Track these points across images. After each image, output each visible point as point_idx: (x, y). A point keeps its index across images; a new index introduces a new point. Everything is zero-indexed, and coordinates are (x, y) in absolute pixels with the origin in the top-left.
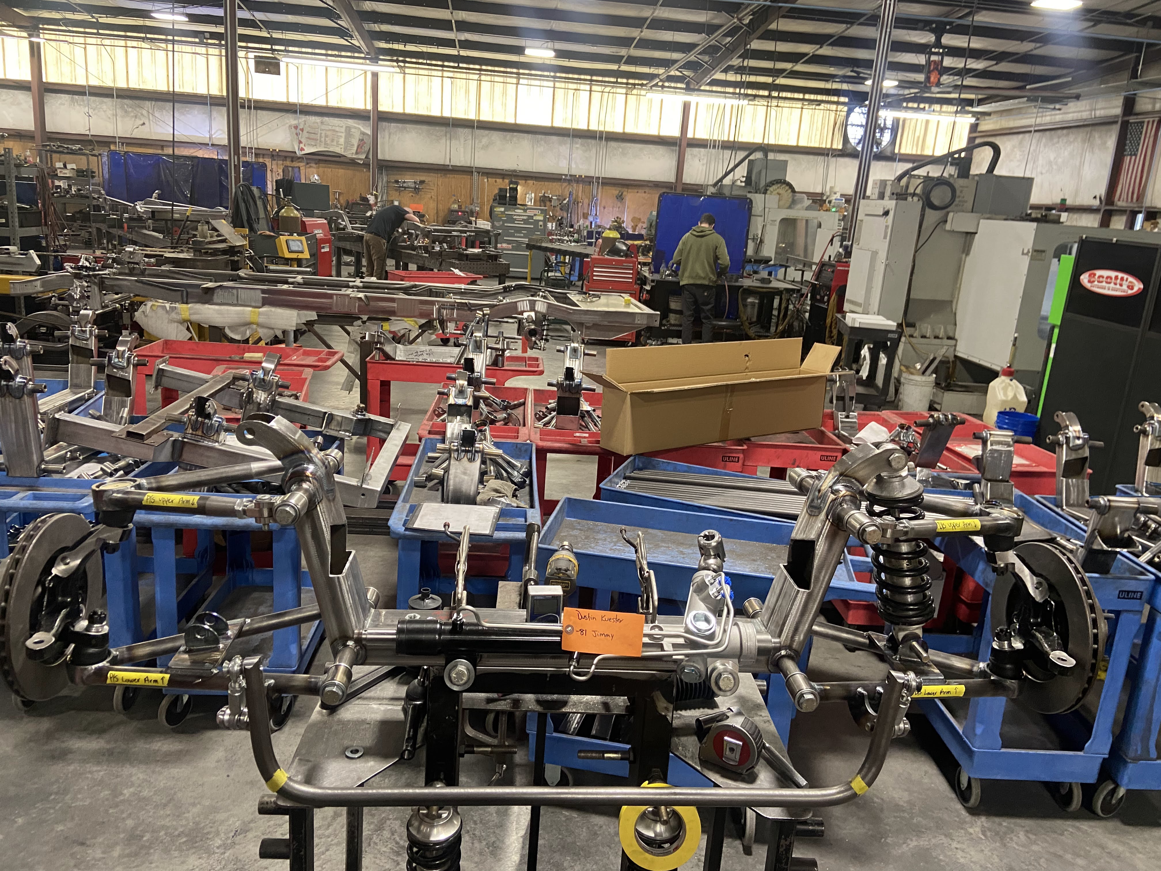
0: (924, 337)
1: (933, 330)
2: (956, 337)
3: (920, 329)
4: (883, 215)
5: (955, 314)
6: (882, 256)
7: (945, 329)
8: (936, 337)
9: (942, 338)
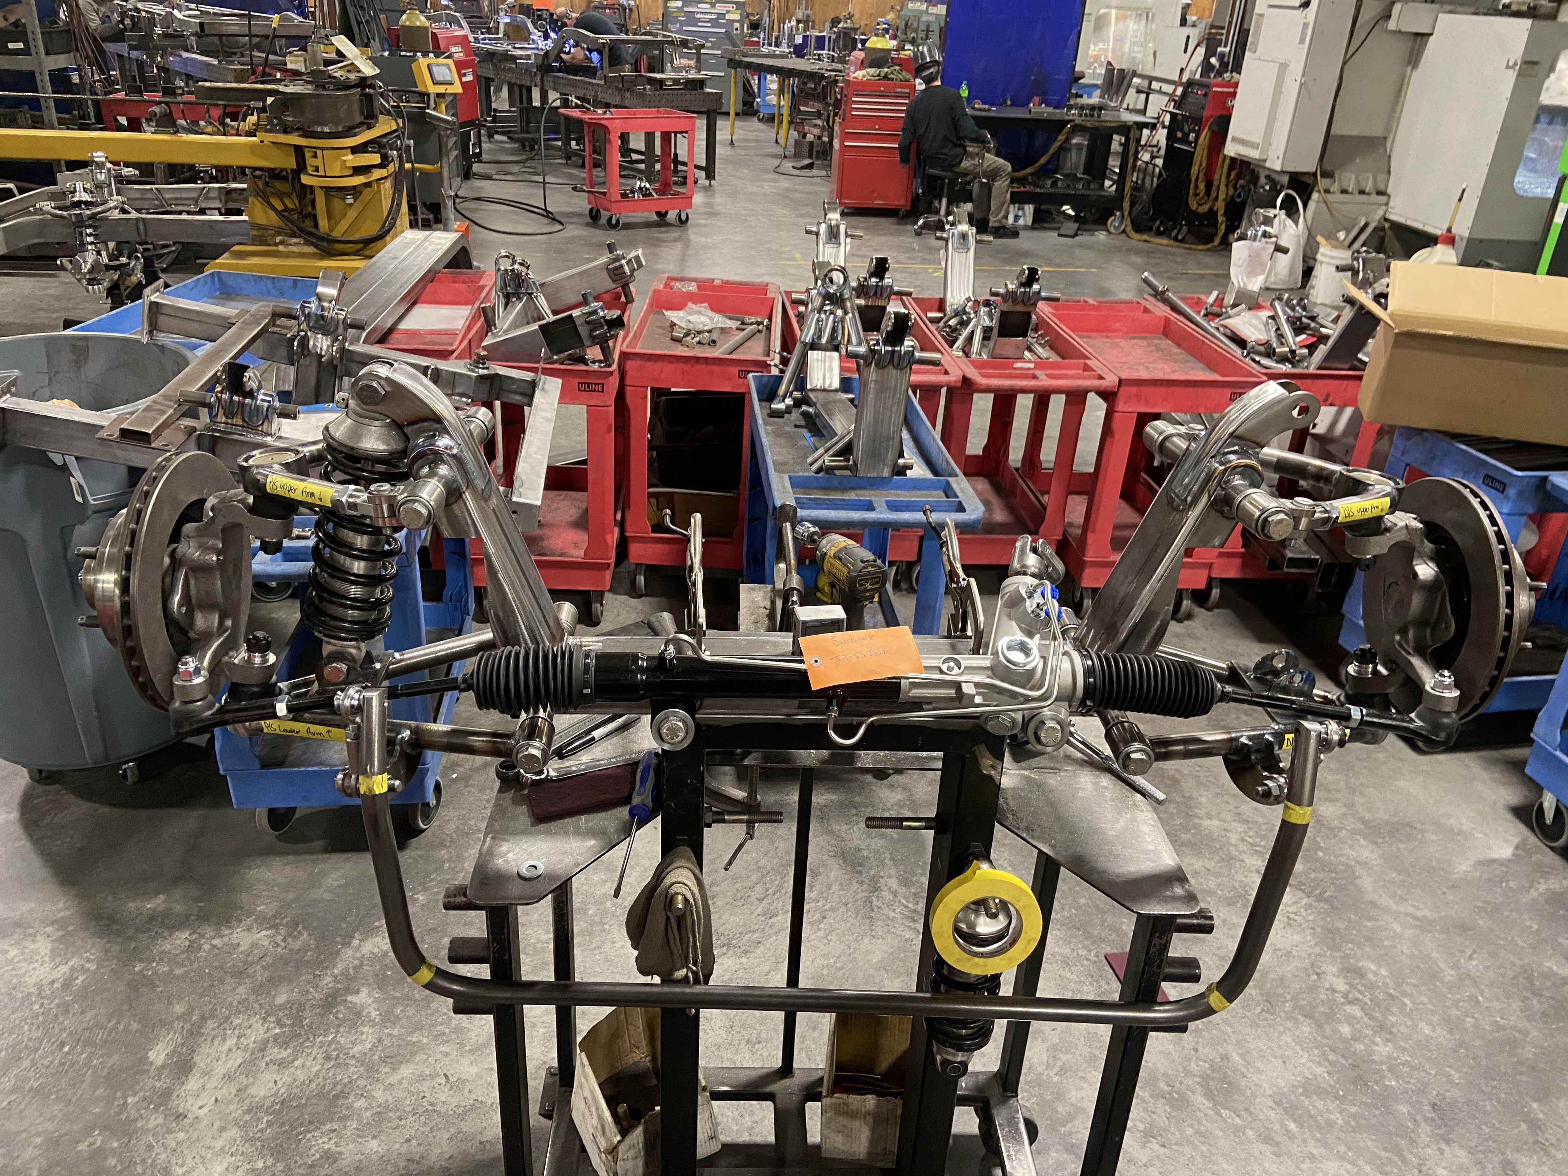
0: (1344, 192)
1: (1358, 182)
2: (1389, 191)
3: (1340, 179)
4: (1300, 6)
5: (1390, 157)
6: (1296, 70)
7: (1375, 180)
8: (1362, 192)
9: (1369, 194)
